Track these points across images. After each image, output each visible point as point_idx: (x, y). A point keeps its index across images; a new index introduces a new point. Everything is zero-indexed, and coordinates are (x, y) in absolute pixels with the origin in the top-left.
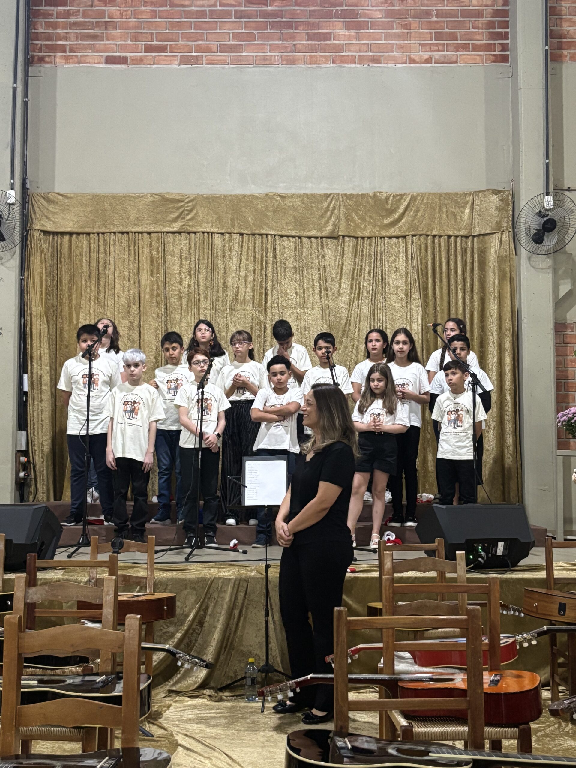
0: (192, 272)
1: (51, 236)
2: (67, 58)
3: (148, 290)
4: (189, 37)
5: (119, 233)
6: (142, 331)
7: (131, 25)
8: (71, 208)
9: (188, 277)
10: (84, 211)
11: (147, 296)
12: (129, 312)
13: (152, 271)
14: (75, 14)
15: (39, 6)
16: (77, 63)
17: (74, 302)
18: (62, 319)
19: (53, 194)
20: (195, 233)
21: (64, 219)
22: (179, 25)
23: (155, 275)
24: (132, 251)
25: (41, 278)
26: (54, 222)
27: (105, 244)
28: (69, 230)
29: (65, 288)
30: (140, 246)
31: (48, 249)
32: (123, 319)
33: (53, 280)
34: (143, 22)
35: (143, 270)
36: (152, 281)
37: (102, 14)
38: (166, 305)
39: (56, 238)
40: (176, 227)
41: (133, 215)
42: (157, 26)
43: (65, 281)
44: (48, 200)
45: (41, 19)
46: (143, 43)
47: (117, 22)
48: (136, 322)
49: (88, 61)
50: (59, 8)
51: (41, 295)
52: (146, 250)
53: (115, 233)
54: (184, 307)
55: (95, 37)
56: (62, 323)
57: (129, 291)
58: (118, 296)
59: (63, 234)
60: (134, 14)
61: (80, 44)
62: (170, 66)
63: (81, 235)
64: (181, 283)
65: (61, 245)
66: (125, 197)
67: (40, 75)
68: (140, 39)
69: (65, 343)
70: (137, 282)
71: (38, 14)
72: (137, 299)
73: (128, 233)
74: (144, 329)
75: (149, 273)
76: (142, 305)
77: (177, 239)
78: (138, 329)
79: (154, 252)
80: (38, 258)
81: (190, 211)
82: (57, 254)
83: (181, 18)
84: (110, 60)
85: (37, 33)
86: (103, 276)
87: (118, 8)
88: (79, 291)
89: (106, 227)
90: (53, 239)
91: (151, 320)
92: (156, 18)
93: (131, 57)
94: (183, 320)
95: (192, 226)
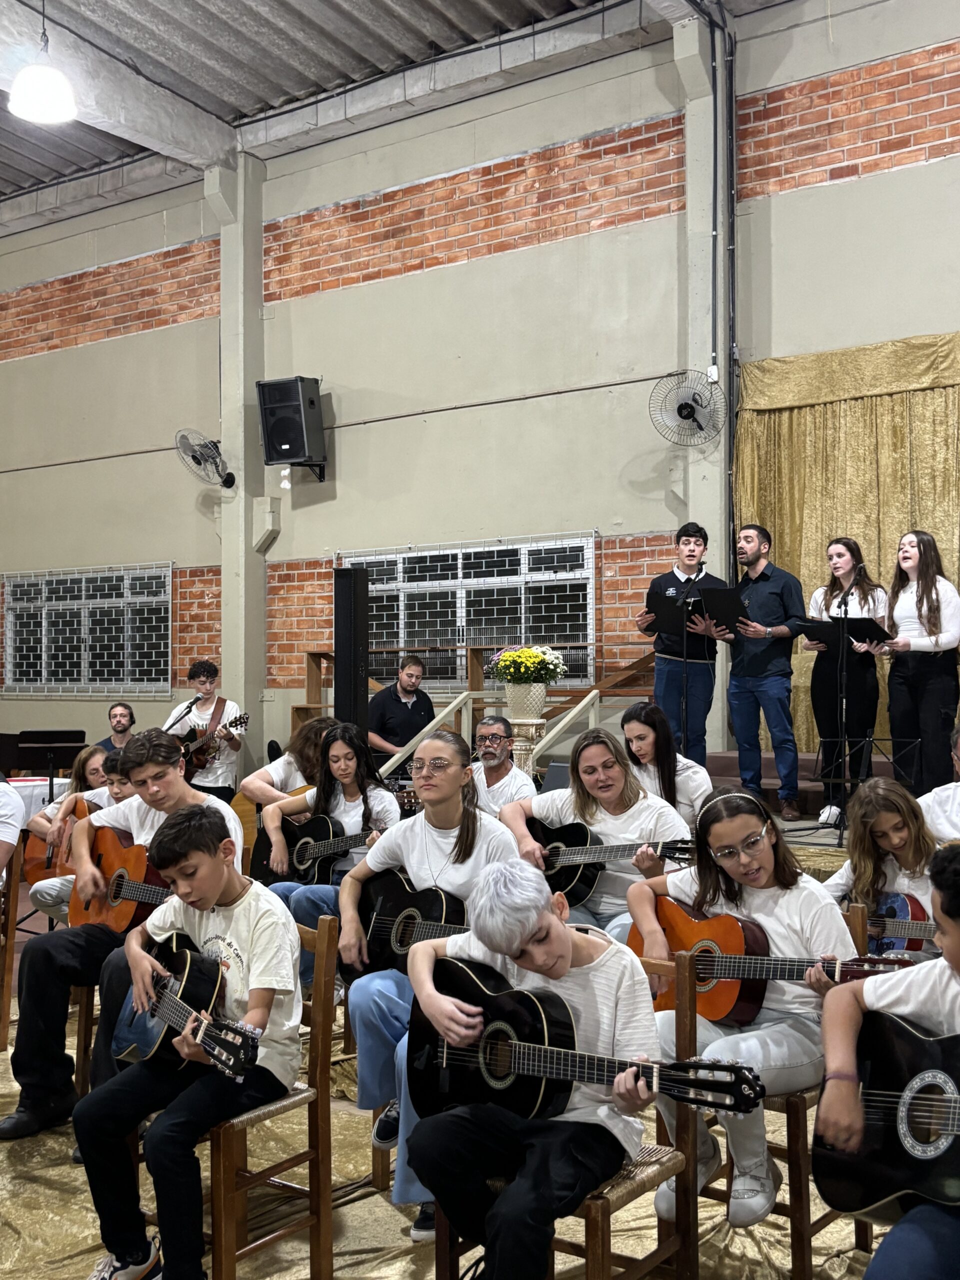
0: (950, 440)
1: (767, 415)
2: (782, 183)
3: (890, 470)
4: (940, 118)
5: (851, 399)
6: (881, 526)
7: (861, 120)
8: (791, 376)
9: (945, 448)
10: (806, 377)
11: (888, 480)
12: (864, 503)
13: (895, 444)
14: (791, 123)
15: (746, 124)
16: (796, 186)
17: (797, 496)
18: (781, 518)
19: (769, 361)
20: (953, 386)
21: (781, 391)
22: (927, 104)
23: (899, 451)
24: (868, 422)
25: (753, 470)
26: (769, 397)
27: (834, 417)
28: (788, 404)
29: (785, 479)
30: (879, 414)
31: (763, 433)
32: (856, 512)
33: (770, 471)
34: (876, 113)
35: (883, 444)
36: (895, 459)
37: (824, 115)
38: (912, 488)
39: (772, 416)
40: (926, 381)
41: (868, 372)
42: (896, 112)
43: (785, 471)
44: (763, 370)
45: (750, 140)
46: (878, 141)
47: (843, 121)
48: (874, 516)
49: (808, 179)
50: (771, 120)
51: (753, 491)
52: (887, 418)
53: (845, 400)
54: (939, 489)
55: (816, 148)
56: (782, 524)
57: (864, 475)
58: (850, 483)
59: (780, 410)
60: (866, 104)
61: (797, 161)
62: (915, 164)
63: (804, 409)
64: (934, 457)
65: (779, 425)
66: (858, 351)
67: (751, 211)
68: (873, 136)
69: (787, 549)
70: (874, 462)
71: (744, 135)
72: (874, 484)
73: (862, 398)
74: (884, 524)
75: (891, 448)
76: (881, 493)
77: (928, 398)
78: (876, 525)
79: (898, 419)
80: (749, 446)
81: (946, 357)
82: (774, 437)
83: (929, 93)
84: (836, 174)
85: (745, 159)
86: (832, 458)
87: (844, 102)
88: (802, 481)
89: (834, 394)
90: (770, 418)
91: (894, 512)
92: (894, 102)
93: (862, 163)
94: (938, 507)
95: (949, 377)
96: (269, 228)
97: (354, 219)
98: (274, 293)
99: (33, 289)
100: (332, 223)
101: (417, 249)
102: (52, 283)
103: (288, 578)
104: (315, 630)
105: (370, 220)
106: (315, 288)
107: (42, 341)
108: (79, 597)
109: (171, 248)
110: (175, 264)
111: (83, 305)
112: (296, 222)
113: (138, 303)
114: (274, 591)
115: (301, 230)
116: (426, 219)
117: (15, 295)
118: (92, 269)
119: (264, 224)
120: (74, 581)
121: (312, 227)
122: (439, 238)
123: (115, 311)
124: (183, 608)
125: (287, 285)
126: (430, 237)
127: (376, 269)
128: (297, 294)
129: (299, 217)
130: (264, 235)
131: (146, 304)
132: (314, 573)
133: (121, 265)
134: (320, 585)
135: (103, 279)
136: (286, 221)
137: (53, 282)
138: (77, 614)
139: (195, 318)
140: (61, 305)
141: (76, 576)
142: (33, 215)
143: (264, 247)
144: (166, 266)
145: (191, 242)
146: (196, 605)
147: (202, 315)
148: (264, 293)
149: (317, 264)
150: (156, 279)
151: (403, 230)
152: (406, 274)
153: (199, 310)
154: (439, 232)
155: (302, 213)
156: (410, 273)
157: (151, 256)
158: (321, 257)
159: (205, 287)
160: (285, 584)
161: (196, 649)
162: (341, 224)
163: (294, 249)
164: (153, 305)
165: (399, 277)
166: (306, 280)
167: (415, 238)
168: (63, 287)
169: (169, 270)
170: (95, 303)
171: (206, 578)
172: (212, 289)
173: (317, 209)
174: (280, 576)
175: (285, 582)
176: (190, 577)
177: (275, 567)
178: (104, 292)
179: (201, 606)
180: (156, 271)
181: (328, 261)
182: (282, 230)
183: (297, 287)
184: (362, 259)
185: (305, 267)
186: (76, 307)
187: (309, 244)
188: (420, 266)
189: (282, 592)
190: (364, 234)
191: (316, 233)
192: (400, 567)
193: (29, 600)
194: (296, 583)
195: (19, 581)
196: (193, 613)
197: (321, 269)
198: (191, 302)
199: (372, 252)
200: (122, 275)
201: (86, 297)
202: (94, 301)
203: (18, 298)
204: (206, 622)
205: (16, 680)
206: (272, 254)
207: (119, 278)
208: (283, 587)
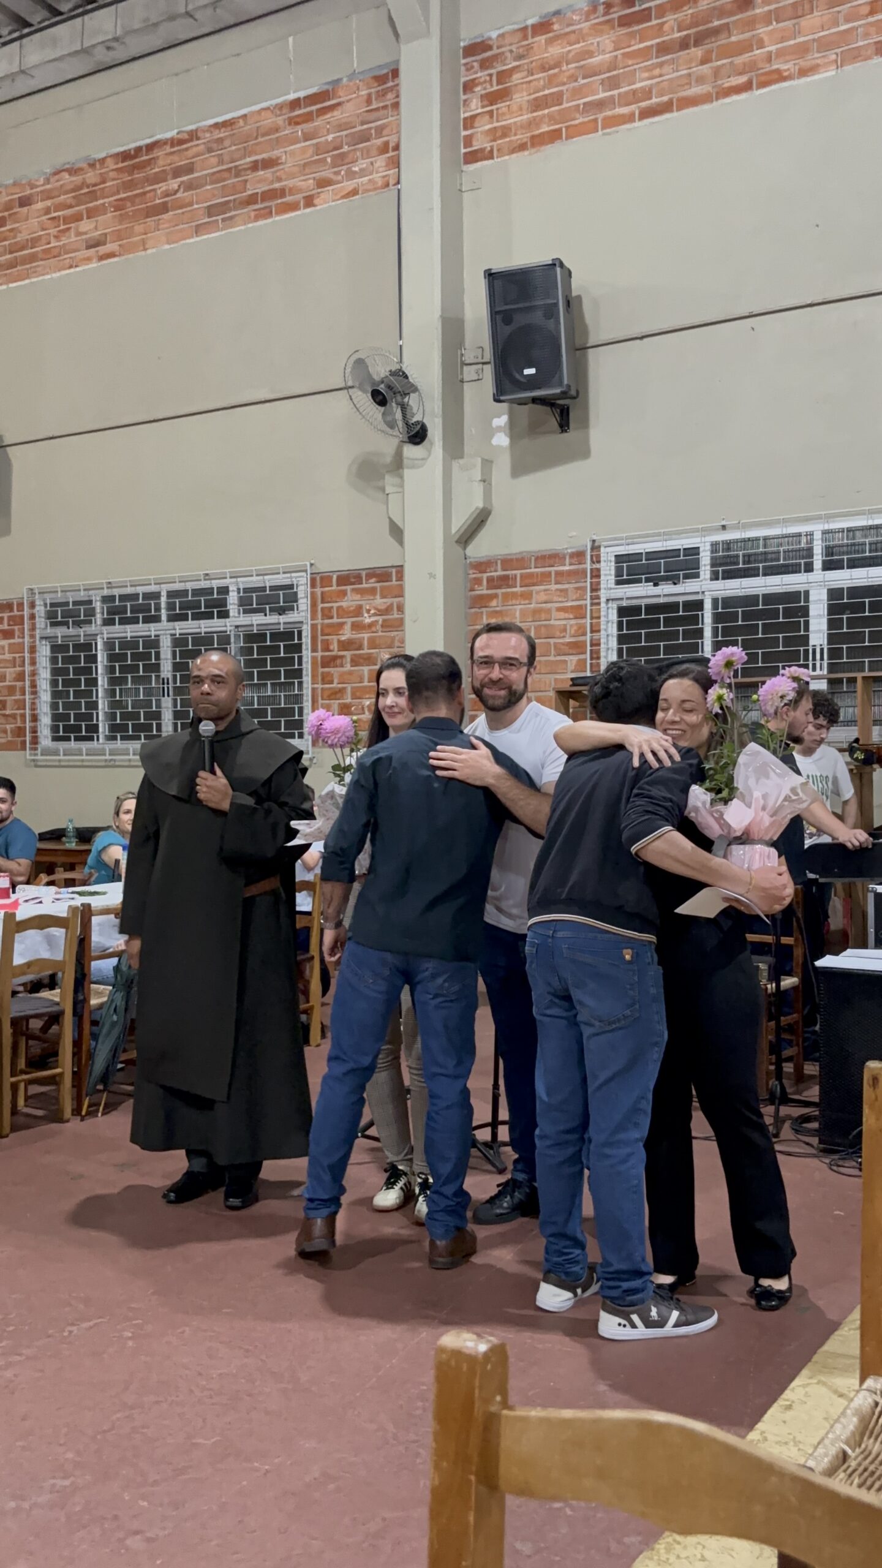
96: (471, 50)
97: (625, 21)
98: (482, 150)
99: (73, 171)
100: (585, 31)
101: (739, 60)
102: (102, 161)
103: (505, 581)
104: (552, 658)
105: (654, 22)
106: (554, 136)
107: (89, 247)
108: (156, 619)
109: (302, 94)
110: (308, 118)
111: (154, 190)
112: (520, 35)
113: (246, 181)
114: (480, 602)
115: (529, 48)
116: (758, 11)
117: (42, 181)
118: (169, 135)
119: (462, 44)
120: (148, 596)
121: (550, 42)
122: (783, 39)
123: (211, 194)
124: (327, 631)
125: (504, 135)
126: (766, 39)
127: (665, 99)
128: (522, 147)
129: (525, 29)
130: (463, 61)
131: (260, 181)
132: (550, 573)
133: (216, 126)
134: (561, 590)
135: (187, 149)
136: (502, 36)
137: (106, 158)
138: (153, 643)
139: (343, 197)
140: (118, 193)
141: (153, 588)
142: (76, 53)
143: (463, 80)
144: (293, 122)
145: (339, 80)
146: (348, 627)
147: (354, 192)
148: (463, 151)
149: (558, 99)
150: (278, 142)
151: (716, 32)
152: (721, 101)
153: (349, 185)
154: (783, 30)
155: (530, 22)
156: (727, 100)
157: (268, 109)
158: (564, 88)
159: (362, 150)
160: (499, 591)
161: (349, 691)
162: (601, 33)
163: (516, 78)
164: (272, 182)
165: (706, 107)
166: (538, 126)
167: (739, 42)
168: (121, 165)
169: (299, 128)
170: (176, 186)
171: (364, 585)
172: (374, 152)
173: (557, 13)
174: (490, 580)
175: (499, 587)
176: (338, 585)
177: (481, 566)
178: (190, 169)
179: (356, 627)
180: (277, 130)
181: (577, 93)
182: (495, 51)
183: (522, 137)
184: (638, 85)
185: (537, 105)
186: (144, 193)
187: (543, 69)
188: (747, 87)
189: (494, 603)
190: (642, 45)
191: (556, 50)
192: (705, 558)
193: (78, 624)
194: (518, 589)
195: (59, 597)
196: (343, 638)
197: (565, 105)
198: (337, 173)
199: (657, 72)
200: (220, 140)
201: (160, 178)
202: (174, 184)
203: (48, 187)
204: (366, 651)
205: (56, 739)
206: (478, 89)
207: (215, 146)
208: (496, 596)
